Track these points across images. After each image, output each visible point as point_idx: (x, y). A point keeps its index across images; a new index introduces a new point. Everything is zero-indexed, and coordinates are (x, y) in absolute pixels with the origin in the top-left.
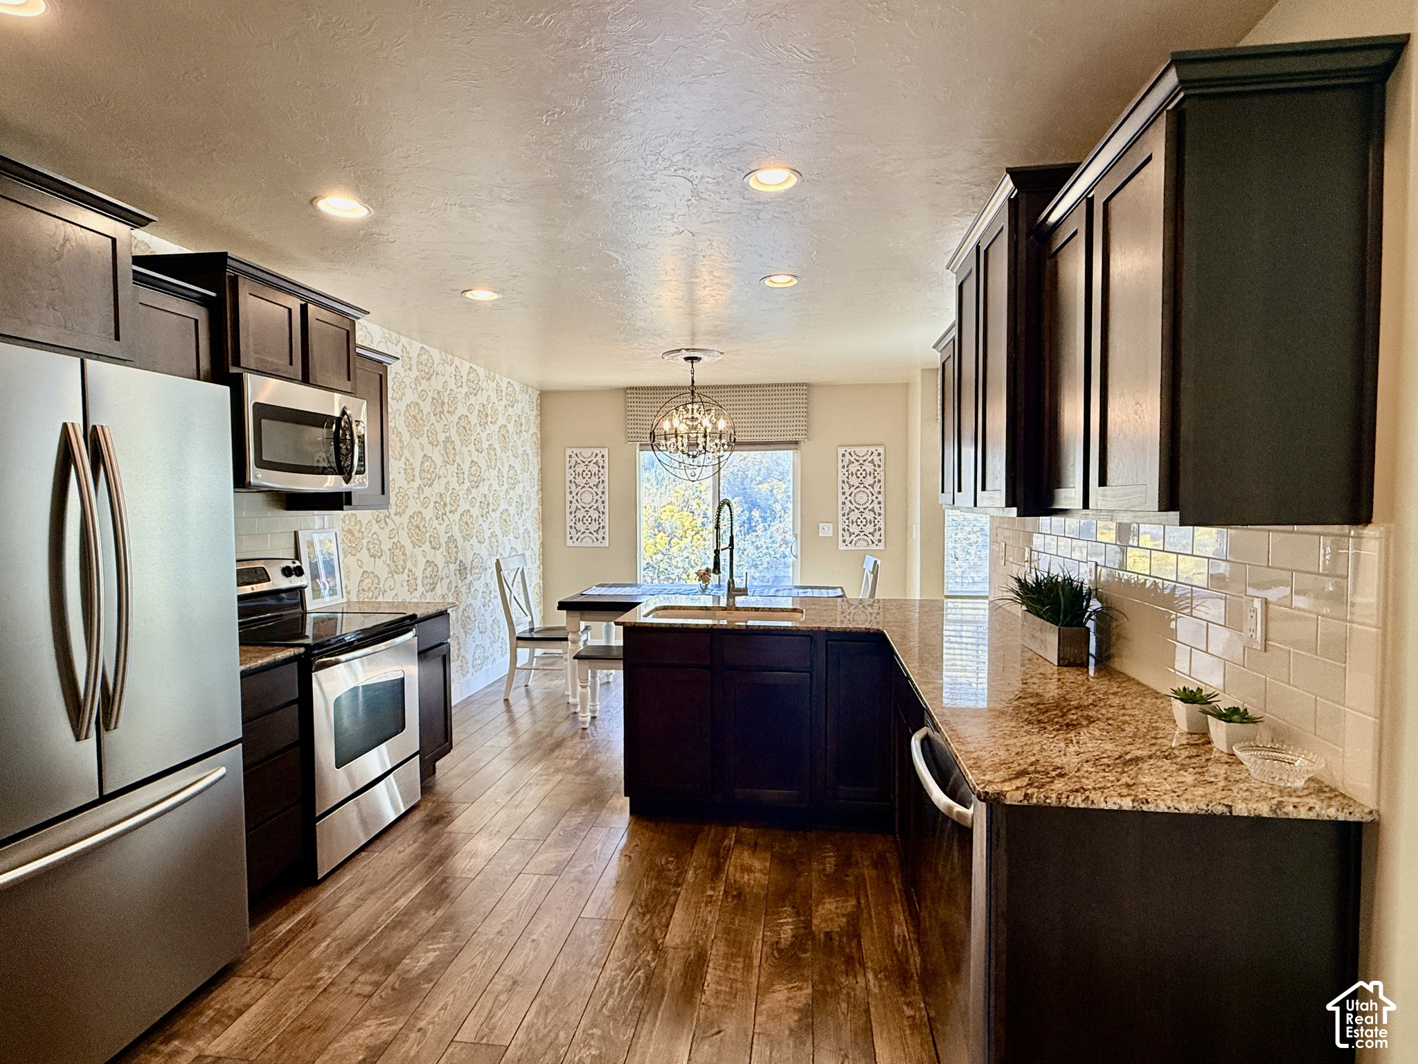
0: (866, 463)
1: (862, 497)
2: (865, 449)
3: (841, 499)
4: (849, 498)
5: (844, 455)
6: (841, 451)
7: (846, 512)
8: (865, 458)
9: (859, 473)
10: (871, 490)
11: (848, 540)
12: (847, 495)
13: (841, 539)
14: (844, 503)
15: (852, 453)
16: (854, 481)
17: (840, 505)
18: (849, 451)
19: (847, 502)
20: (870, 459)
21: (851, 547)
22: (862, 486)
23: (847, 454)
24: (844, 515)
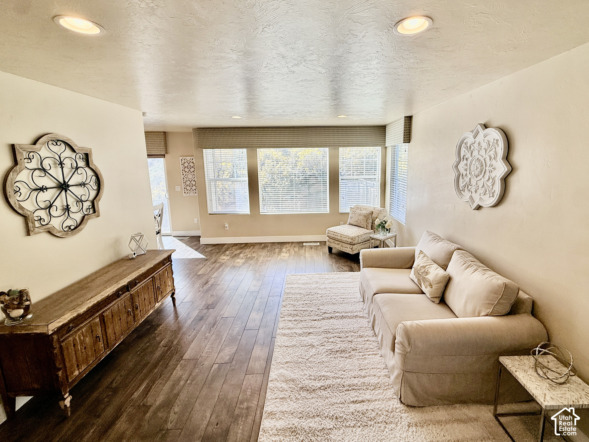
0: (191, 163)
1: (190, 176)
2: (190, 158)
3: (183, 176)
4: (185, 176)
5: (182, 160)
6: (181, 158)
7: (185, 181)
8: (190, 161)
9: (188, 167)
10: (193, 173)
11: (186, 192)
12: (184, 175)
13: (184, 192)
14: (183, 178)
15: (185, 159)
16: (186, 170)
17: (182, 179)
18: (183, 158)
19: (185, 178)
20: (192, 162)
21: (188, 195)
22: (190, 172)
23: (183, 160)
24: (184, 183)
